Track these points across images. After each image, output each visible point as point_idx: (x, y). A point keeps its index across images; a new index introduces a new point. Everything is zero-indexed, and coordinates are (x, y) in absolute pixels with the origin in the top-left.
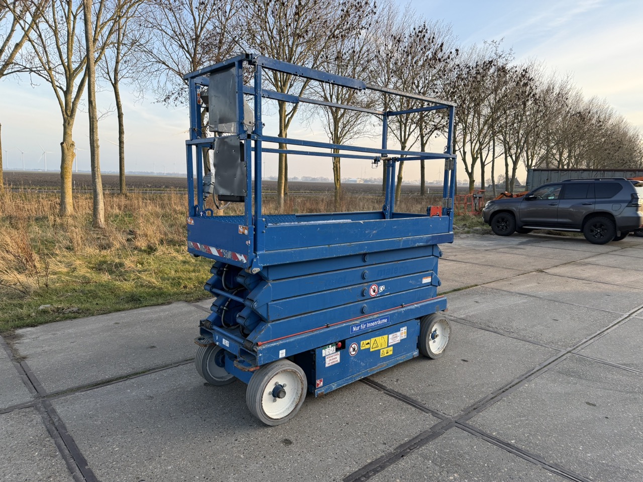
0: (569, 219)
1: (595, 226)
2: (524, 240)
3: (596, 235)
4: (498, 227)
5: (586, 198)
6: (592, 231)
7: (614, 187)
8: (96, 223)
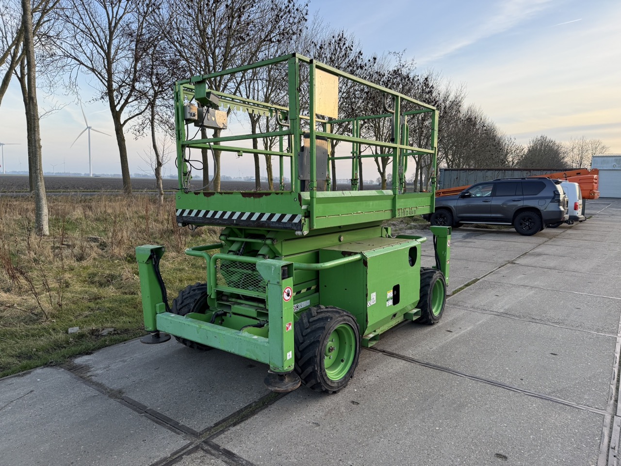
0: (502, 214)
1: (524, 220)
3: (524, 228)
4: (437, 222)
5: (515, 195)
6: (521, 224)
7: (539, 185)
8: (40, 229)
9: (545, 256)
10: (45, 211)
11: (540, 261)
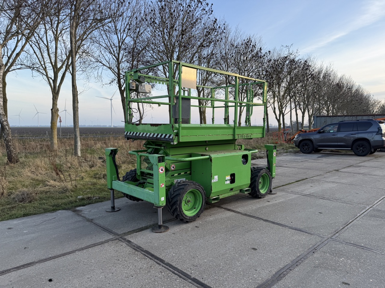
0: (345, 143)
1: (359, 146)
2: (320, 155)
3: (360, 151)
4: (304, 149)
5: (353, 131)
6: (357, 149)
7: (368, 124)
8: (76, 154)
9: (362, 167)
10: (79, 144)
11: (357, 170)
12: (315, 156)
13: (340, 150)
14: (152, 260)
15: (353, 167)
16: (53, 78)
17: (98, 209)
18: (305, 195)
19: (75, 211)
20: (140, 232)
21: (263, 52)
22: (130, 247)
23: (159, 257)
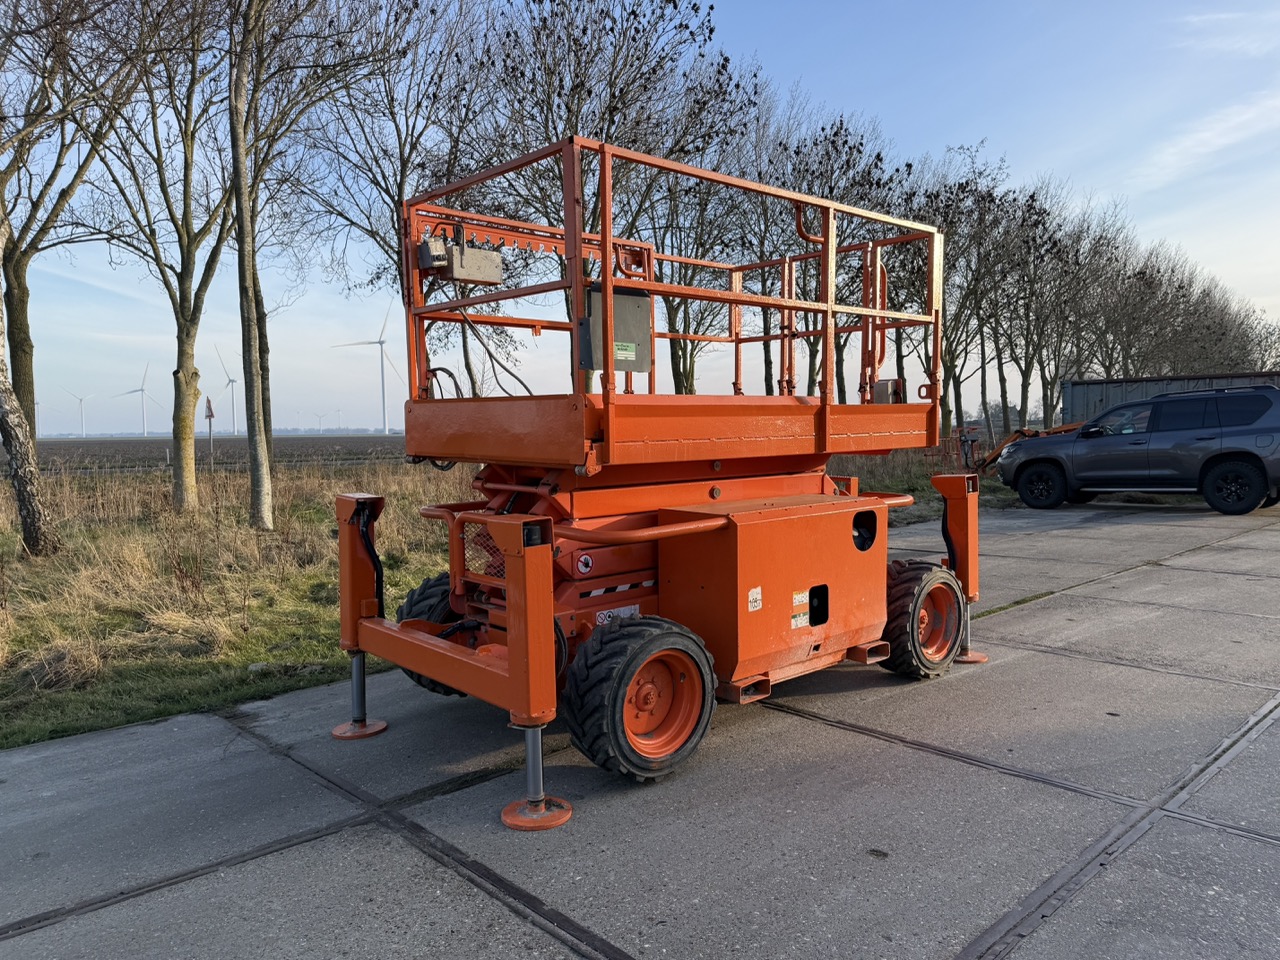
0: (1174, 469)
1: (1225, 480)
2: (1090, 514)
3: (1227, 497)
4: (1032, 492)
5: (1203, 427)
6: (1220, 490)
7: (1255, 404)
9: (1242, 552)
10: (267, 486)
11: (1227, 561)
12: (1075, 515)
13: (1156, 496)
14: (498, 899)
15: (1208, 550)
16: (179, 269)
17: (314, 709)
18: (1054, 651)
19: (232, 717)
20: (457, 793)
21: (888, 168)
22: (417, 847)
23: (524, 887)
